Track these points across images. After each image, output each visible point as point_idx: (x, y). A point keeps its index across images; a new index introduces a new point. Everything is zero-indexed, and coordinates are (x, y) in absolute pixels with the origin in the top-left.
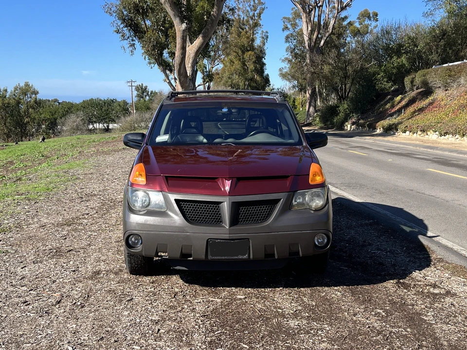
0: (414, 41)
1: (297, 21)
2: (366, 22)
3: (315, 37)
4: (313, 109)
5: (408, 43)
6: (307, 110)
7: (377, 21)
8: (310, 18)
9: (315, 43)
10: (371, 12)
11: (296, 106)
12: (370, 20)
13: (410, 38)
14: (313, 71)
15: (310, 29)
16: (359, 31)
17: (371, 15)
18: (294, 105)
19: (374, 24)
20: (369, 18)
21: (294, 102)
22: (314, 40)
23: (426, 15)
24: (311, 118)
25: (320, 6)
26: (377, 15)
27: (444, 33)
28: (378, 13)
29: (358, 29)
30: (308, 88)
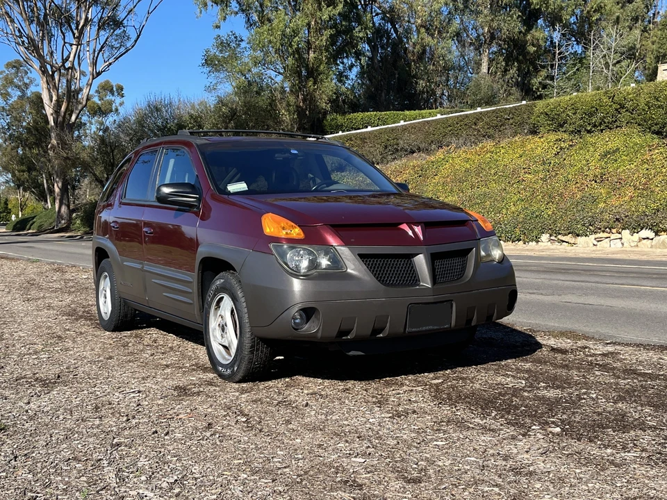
0: (197, 120)
1: (9, 90)
2: (108, 98)
3: (63, 109)
4: (66, 208)
5: (191, 123)
6: (57, 209)
7: (123, 97)
8: (55, 83)
9: (64, 117)
10: (114, 84)
11: (10, 209)
12: (113, 95)
13: (192, 117)
14: (65, 155)
15: (55, 98)
16: (100, 108)
17: (115, 89)
18: (6, 208)
19: (118, 100)
20: (112, 92)
21: (6, 203)
22: (63, 114)
23: (209, 89)
24: (63, 222)
25: (69, 68)
26: (122, 89)
27: (233, 113)
28: (124, 87)
29: (98, 106)
30: (57, 179)
